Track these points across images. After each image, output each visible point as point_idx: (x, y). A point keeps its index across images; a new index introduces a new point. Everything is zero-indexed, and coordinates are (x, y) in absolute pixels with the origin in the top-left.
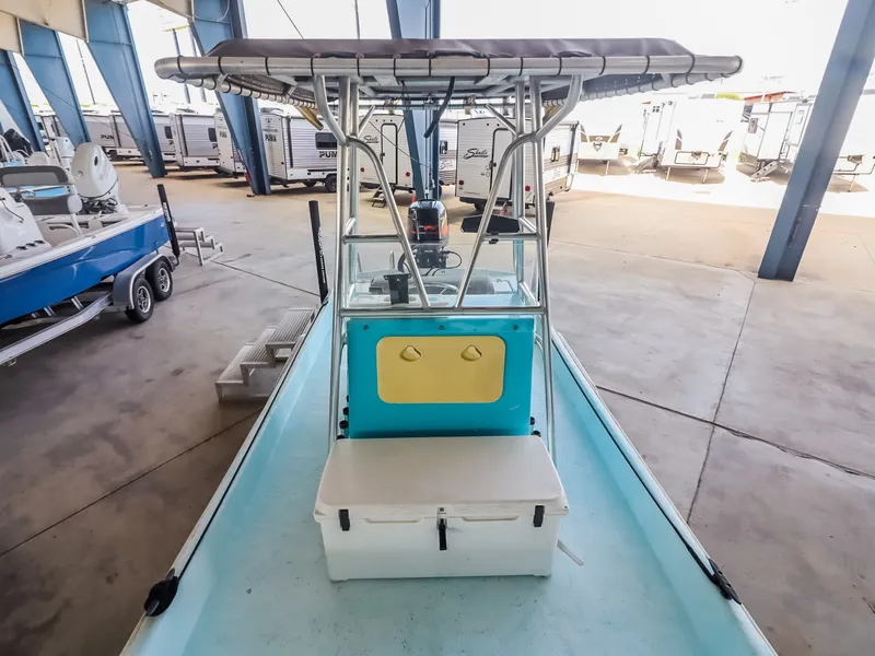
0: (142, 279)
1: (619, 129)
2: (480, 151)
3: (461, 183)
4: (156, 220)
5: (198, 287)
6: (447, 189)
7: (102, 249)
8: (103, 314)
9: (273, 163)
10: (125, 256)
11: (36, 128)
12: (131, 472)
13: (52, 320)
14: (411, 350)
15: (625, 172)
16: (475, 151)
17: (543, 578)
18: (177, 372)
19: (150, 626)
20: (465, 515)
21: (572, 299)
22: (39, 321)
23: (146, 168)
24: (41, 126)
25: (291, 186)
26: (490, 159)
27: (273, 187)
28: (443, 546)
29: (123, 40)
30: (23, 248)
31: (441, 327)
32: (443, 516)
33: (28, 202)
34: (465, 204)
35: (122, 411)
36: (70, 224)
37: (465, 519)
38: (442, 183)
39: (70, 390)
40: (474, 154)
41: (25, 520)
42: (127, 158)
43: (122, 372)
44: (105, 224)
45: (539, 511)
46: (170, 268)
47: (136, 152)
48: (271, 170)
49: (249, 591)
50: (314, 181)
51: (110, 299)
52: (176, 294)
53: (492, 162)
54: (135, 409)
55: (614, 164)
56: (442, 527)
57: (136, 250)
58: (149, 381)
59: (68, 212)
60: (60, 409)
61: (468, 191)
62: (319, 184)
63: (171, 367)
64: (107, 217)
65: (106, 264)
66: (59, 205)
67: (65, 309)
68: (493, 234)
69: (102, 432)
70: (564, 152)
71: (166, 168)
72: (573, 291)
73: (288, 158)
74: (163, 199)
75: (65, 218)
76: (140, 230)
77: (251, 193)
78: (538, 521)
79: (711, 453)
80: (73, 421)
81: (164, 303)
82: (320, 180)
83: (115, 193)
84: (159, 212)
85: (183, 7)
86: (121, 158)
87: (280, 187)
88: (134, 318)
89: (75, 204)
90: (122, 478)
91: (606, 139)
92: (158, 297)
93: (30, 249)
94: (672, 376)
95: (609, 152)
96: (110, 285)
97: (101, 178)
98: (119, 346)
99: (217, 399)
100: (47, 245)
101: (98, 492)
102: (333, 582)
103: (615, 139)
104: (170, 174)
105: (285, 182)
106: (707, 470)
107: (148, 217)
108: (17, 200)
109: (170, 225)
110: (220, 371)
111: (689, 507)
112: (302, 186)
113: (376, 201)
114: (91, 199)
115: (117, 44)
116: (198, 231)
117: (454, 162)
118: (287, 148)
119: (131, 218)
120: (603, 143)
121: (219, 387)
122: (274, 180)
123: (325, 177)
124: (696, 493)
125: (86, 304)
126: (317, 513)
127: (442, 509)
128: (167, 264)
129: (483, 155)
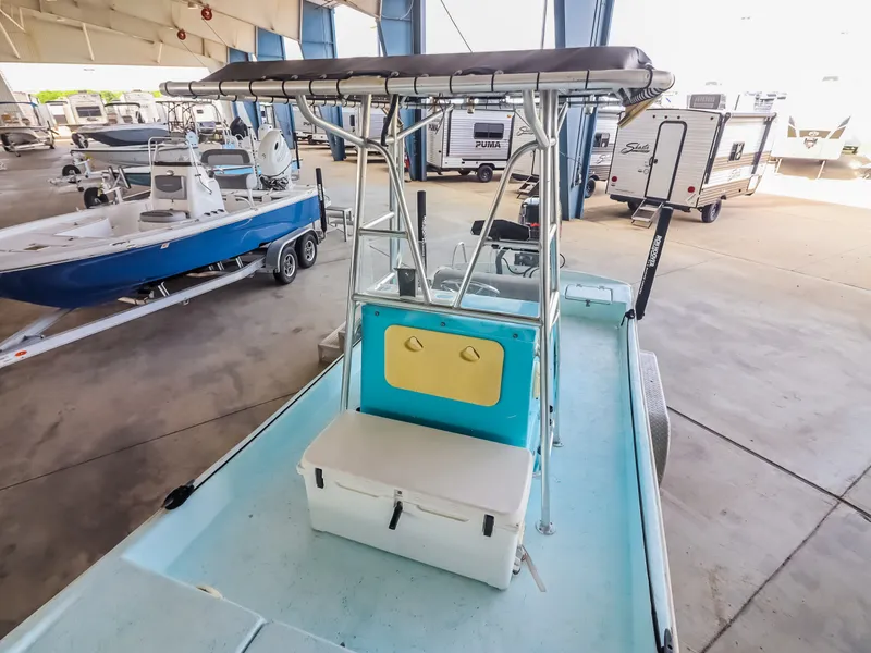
0: (292, 248)
1: (846, 122)
2: (642, 145)
3: (615, 179)
4: (311, 200)
5: (337, 260)
6: (600, 185)
7: (260, 221)
8: (256, 273)
9: (432, 151)
10: (284, 227)
11: (259, 114)
12: (238, 405)
13: (221, 273)
14: (413, 341)
15: (849, 175)
16: (635, 146)
17: (496, 590)
18: (297, 330)
19: (161, 516)
20: (421, 505)
21: (706, 319)
22: (214, 273)
23: (330, 152)
24: (263, 114)
25: (444, 174)
26: (650, 155)
27: (429, 174)
28: (393, 525)
29: (328, 40)
30: (209, 214)
31: (444, 324)
32: (400, 499)
33: (218, 178)
34: (615, 202)
35: (248, 355)
36: (247, 198)
37: (419, 507)
38: (597, 178)
39: (220, 331)
40: (633, 148)
41: (162, 423)
42: (321, 142)
43: (257, 323)
44: (273, 199)
45: (489, 521)
46: (316, 242)
47: (325, 138)
48: (430, 157)
49: (251, 516)
50: (468, 170)
51: (264, 262)
52: (318, 264)
53: (653, 158)
54: (258, 354)
55: (830, 164)
56: (398, 509)
57: (293, 223)
58: (274, 334)
59: (246, 188)
60: (209, 344)
61: (622, 188)
62: (472, 173)
63: (293, 326)
64: (276, 194)
65: (265, 233)
66: (239, 182)
67: (231, 266)
68: (494, 240)
69: (230, 368)
70: (750, 149)
71: (346, 152)
72: (708, 310)
73: (445, 147)
74: (319, 181)
75: (241, 192)
76: (299, 205)
77: (409, 179)
78: (488, 530)
79: (819, 532)
80: (215, 355)
81: (306, 271)
82: (475, 170)
83: (288, 173)
84: (315, 192)
85: (372, 7)
86: (314, 142)
87: (436, 174)
88: (279, 280)
89: (252, 181)
90: (230, 408)
91: (823, 134)
92: (302, 265)
93: (213, 215)
94: (806, 431)
95: (828, 150)
96: (266, 249)
97: (278, 160)
98: (264, 300)
99: (317, 359)
100: (226, 213)
101: (213, 414)
102: (314, 530)
103: (837, 135)
104: (348, 158)
105: (440, 170)
106: (805, 550)
107: (305, 195)
108: (211, 177)
109: (322, 203)
110: (324, 337)
111: (759, 585)
112: (457, 173)
113: (522, 193)
114: (269, 177)
115: (323, 43)
116: (346, 211)
117: (609, 156)
118: (446, 137)
119: (294, 195)
120: (819, 138)
121: (321, 348)
122: (431, 168)
123: (478, 166)
124: (777, 571)
125: (246, 263)
126: (300, 466)
127: (400, 493)
128: (315, 238)
129: (644, 150)
